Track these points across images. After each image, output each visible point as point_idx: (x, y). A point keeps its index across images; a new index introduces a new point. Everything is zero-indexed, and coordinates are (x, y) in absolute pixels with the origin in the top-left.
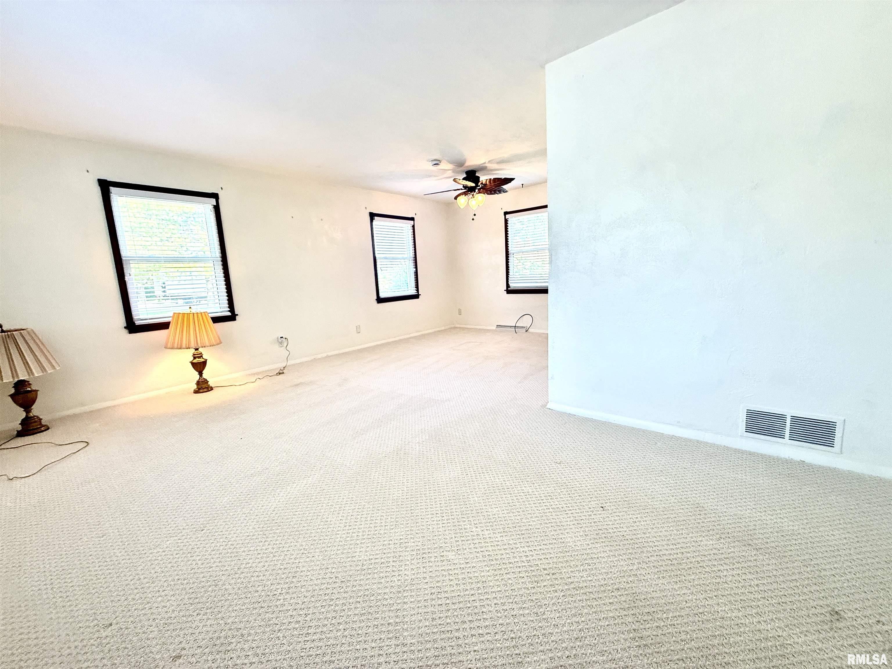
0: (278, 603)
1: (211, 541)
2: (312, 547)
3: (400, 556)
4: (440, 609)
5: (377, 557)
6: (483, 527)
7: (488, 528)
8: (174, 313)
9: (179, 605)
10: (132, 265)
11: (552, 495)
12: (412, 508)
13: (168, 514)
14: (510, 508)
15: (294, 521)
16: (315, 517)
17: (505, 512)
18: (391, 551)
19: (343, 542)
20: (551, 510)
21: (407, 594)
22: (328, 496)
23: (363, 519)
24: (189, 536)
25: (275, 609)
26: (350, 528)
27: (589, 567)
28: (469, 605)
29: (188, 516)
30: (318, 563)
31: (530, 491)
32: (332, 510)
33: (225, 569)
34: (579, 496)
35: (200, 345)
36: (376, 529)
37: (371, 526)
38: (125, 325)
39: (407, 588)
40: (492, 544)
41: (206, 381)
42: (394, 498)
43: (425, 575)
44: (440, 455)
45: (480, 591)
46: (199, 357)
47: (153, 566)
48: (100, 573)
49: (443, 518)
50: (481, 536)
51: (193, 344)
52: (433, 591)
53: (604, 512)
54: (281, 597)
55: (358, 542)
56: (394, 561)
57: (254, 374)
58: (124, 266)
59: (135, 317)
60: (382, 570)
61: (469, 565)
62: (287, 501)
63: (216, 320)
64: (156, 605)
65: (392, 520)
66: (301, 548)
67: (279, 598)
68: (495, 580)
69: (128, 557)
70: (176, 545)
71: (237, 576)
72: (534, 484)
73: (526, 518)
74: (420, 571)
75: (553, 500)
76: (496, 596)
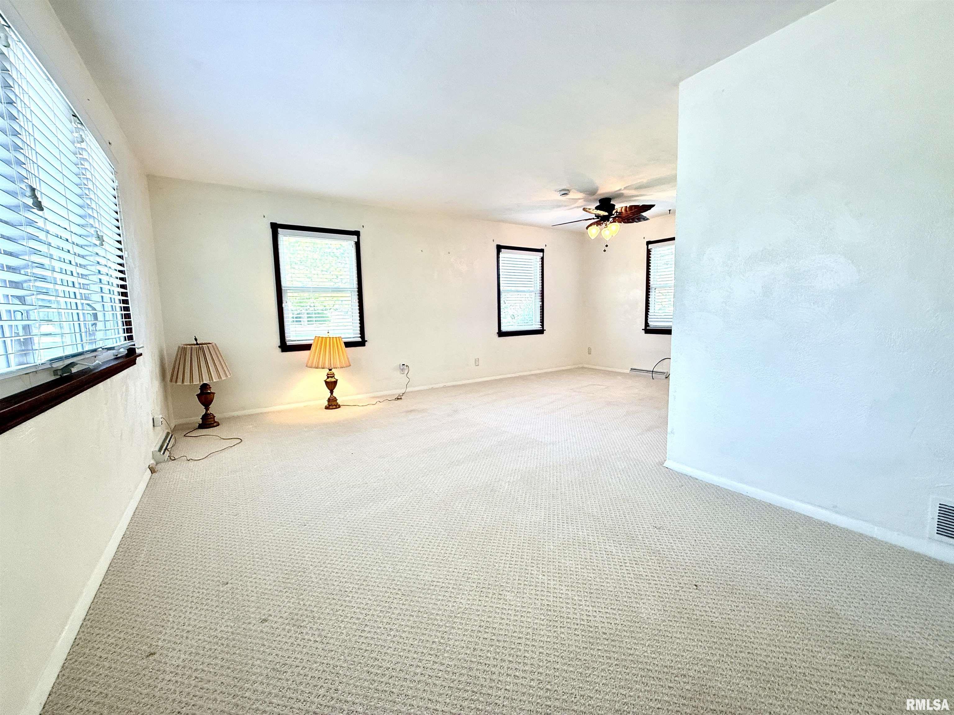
0: (347, 598)
1: (309, 536)
2: (386, 558)
3: (460, 585)
4: (484, 642)
5: (440, 580)
6: (550, 576)
7: (555, 579)
8: (316, 337)
9: (275, 581)
10: (289, 294)
11: (638, 560)
12: (485, 543)
13: (284, 507)
14: (586, 564)
15: (377, 534)
16: (395, 533)
17: (579, 567)
18: (453, 578)
19: (413, 560)
20: (632, 575)
21: (458, 620)
22: (411, 517)
23: (436, 544)
24: (294, 528)
25: (344, 604)
26: (423, 549)
27: (657, 644)
28: (513, 647)
29: (298, 511)
30: (387, 573)
31: (614, 551)
32: (411, 530)
33: (314, 561)
34: (671, 568)
35: (332, 366)
36: (445, 555)
37: (442, 551)
38: (279, 344)
39: (459, 615)
40: (555, 595)
41: (335, 399)
42: (470, 530)
43: (479, 608)
44: (528, 497)
45: (528, 637)
46: (332, 377)
47: (264, 546)
48: (229, 543)
49: (512, 559)
50: (546, 584)
51: (327, 365)
52: (482, 624)
53: (696, 591)
54: (350, 595)
55: (426, 563)
56: (453, 588)
57: (376, 397)
58: (283, 295)
59: (287, 339)
60: (440, 594)
61: (525, 610)
62: (376, 515)
63: (348, 345)
64: (259, 576)
65: (462, 550)
66: (377, 557)
67: (349, 595)
68: (547, 630)
69: (249, 535)
70: (284, 533)
71: (321, 568)
72: (621, 544)
73: (601, 578)
74: (475, 603)
75: (638, 566)
76: (543, 645)
